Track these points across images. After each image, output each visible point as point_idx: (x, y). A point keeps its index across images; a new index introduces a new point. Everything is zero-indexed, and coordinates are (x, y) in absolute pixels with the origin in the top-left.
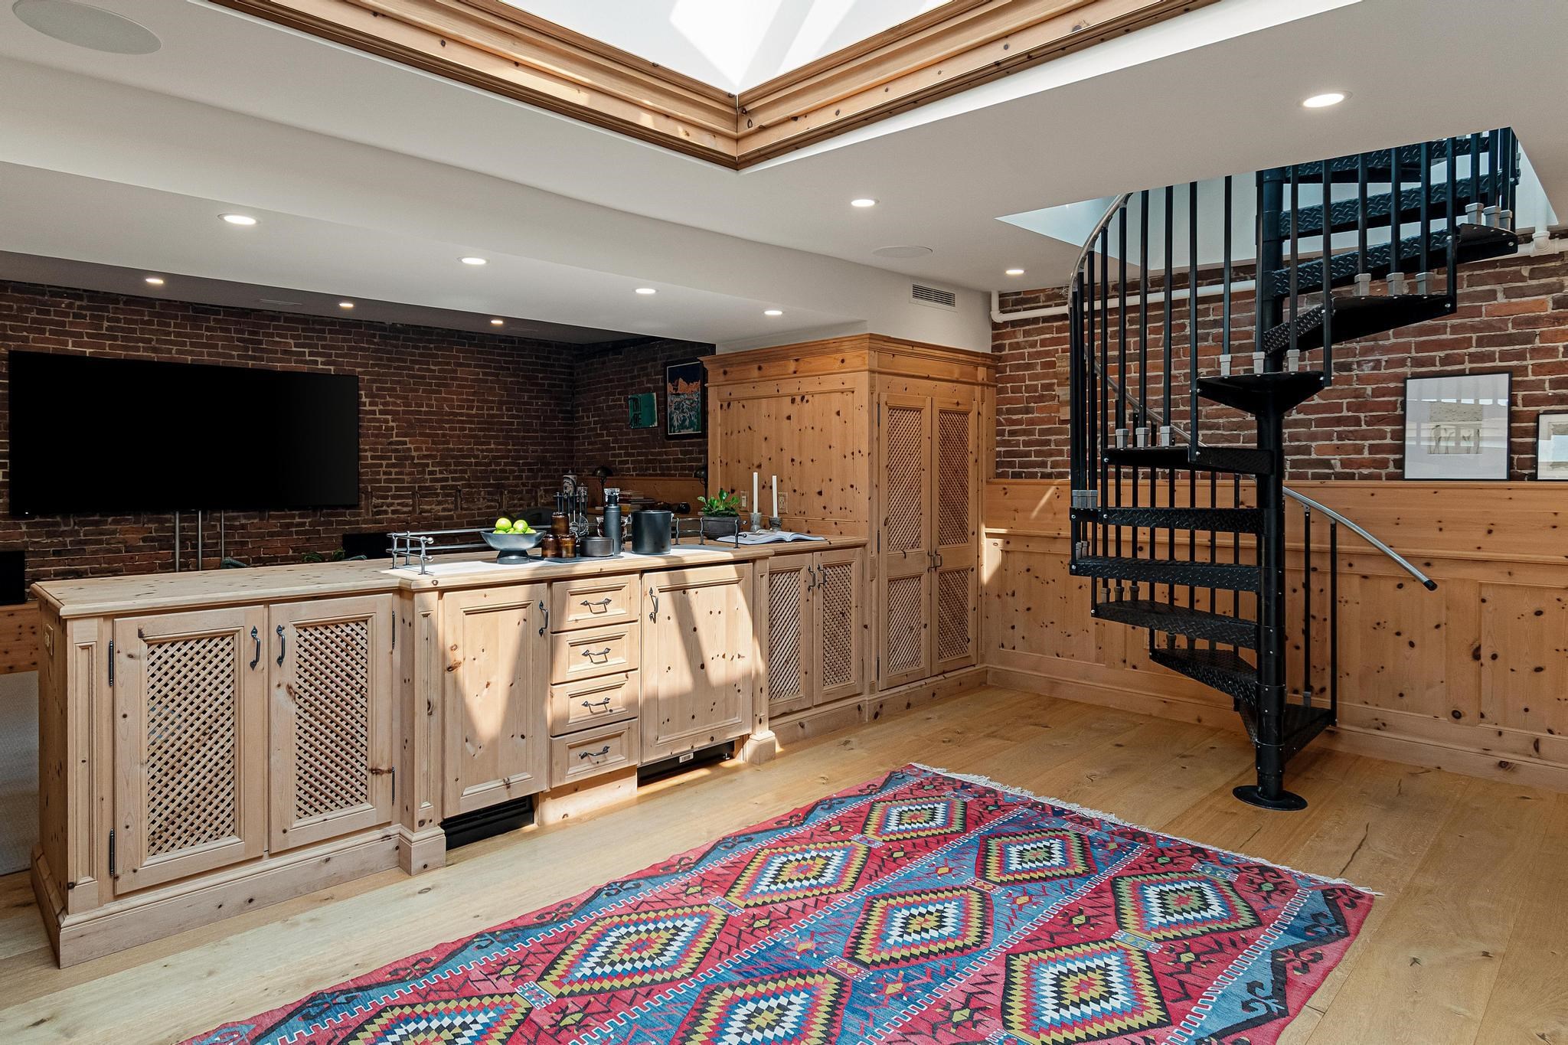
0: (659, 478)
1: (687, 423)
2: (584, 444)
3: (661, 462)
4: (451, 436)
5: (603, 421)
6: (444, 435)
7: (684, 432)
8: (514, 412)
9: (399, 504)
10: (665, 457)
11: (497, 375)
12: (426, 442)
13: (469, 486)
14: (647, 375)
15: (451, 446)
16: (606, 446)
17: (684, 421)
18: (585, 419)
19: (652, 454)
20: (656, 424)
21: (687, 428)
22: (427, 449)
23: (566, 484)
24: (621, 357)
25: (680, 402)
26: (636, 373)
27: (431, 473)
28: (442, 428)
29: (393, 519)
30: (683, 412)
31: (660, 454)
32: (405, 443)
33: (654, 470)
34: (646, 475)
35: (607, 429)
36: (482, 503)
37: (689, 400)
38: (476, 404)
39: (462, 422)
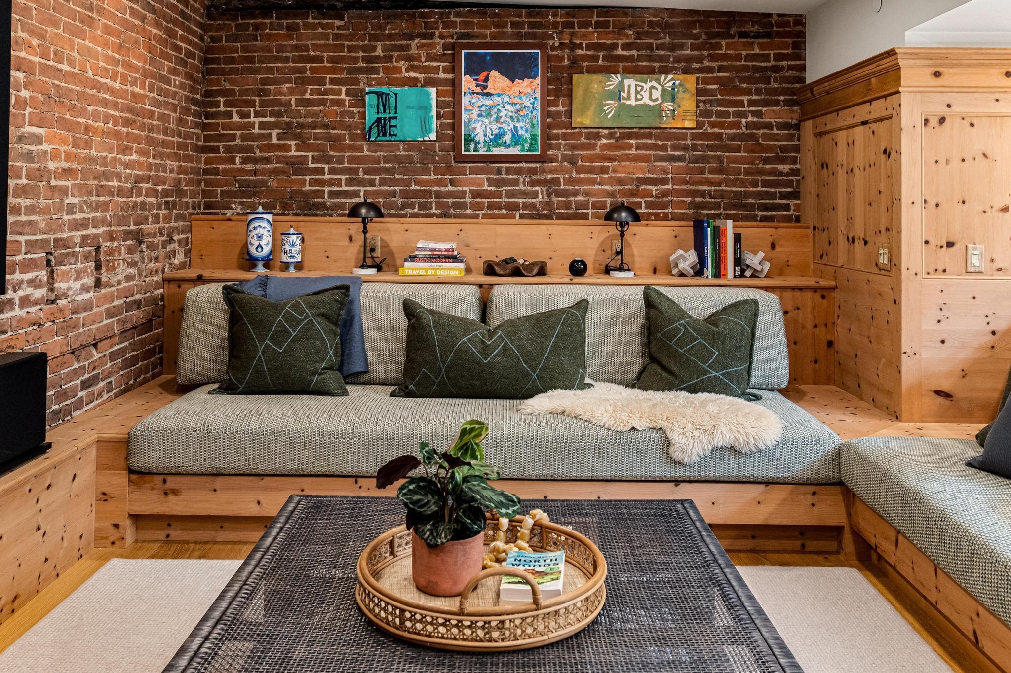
0: (434, 220)
1: (508, 138)
2: (232, 160)
3: (438, 195)
4: (95, 131)
5: (288, 125)
6: (87, 129)
7: (496, 151)
8: (155, 95)
9: (31, 282)
10: (450, 188)
11: (143, 19)
12: (64, 142)
13: (111, 237)
14: (409, 59)
15: (93, 152)
16: (299, 167)
17: (500, 135)
18: (236, 118)
19: (418, 182)
20: (433, 136)
21: (509, 146)
22: (68, 157)
23: (260, 231)
24: (337, 23)
25: (491, 107)
26: (379, 52)
27: (71, 210)
28: (83, 113)
29: (21, 319)
30: (498, 120)
31: (439, 183)
32: (38, 140)
33: (422, 206)
34: (404, 216)
35: (296, 137)
36: (123, 271)
37: (513, 104)
38: (121, 69)
39: (105, 103)
